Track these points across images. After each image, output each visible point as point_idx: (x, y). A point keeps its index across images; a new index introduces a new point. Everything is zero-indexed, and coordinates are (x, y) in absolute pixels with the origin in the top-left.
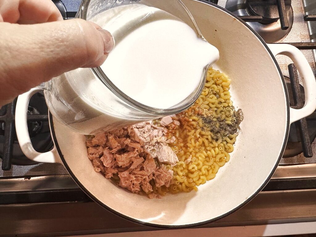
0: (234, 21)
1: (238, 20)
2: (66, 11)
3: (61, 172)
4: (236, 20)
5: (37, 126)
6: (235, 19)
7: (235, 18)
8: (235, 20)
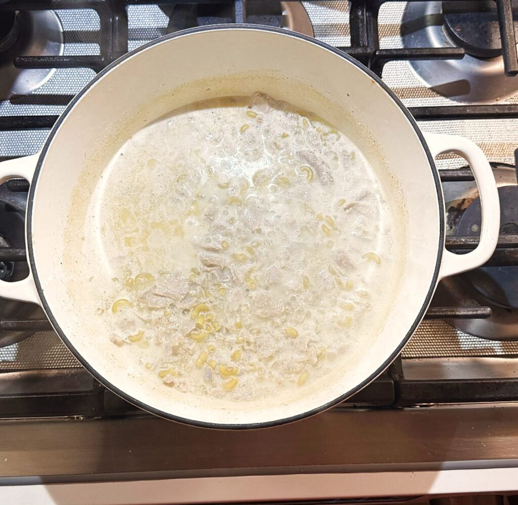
0: (372, 84)
1: (378, 84)
2: (63, 28)
3: (51, 363)
4: (376, 84)
5: (3, 271)
6: (374, 82)
7: (374, 80)
8: (374, 84)
